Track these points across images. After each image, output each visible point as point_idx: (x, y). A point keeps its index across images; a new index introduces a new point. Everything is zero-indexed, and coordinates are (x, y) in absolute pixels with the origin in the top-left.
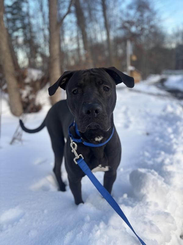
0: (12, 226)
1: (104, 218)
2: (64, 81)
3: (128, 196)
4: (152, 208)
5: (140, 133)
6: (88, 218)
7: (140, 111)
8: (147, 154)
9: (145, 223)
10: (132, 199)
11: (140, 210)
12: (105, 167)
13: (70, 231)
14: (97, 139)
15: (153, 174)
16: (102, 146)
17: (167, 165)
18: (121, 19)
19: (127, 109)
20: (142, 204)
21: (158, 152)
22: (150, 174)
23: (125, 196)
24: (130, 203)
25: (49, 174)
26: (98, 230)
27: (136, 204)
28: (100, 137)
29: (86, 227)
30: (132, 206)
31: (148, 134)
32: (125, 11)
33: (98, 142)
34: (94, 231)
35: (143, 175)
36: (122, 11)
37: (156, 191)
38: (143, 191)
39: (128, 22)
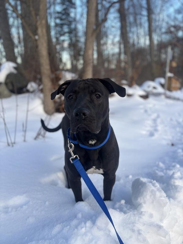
0: (16, 211)
1: (94, 218)
2: (63, 88)
3: (125, 203)
4: (145, 218)
5: (164, 142)
6: (80, 215)
7: (171, 120)
8: (161, 165)
9: (133, 231)
10: (129, 206)
11: (132, 218)
12: (99, 170)
13: (60, 224)
14: (90, 142)
15: (154, 185)
16: (96, 149)
17: (176, 179)
18: (167, 23)
19: (158, 117)
20: (136, 212)
21: (174, 164)
22: (151, 184)
23: (123, 202)
24: (125, 209)
25: (61, 171)
26: (83, 227)
27: (131, 211)
28: (94, 141)
29: (75, 222)
30: (125, 213)
31: (173, 145)
32: (173, 15)
33: (91, 145)
34: (79, 227)
35: (143, 184)
36: (169, 16)
37: (153, 202)
38: (140, 200)
39: (175, 27)
